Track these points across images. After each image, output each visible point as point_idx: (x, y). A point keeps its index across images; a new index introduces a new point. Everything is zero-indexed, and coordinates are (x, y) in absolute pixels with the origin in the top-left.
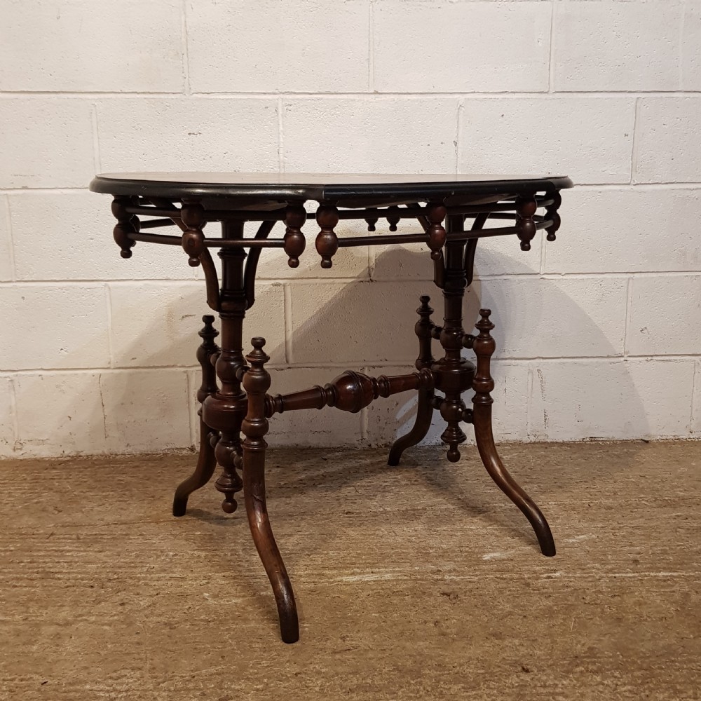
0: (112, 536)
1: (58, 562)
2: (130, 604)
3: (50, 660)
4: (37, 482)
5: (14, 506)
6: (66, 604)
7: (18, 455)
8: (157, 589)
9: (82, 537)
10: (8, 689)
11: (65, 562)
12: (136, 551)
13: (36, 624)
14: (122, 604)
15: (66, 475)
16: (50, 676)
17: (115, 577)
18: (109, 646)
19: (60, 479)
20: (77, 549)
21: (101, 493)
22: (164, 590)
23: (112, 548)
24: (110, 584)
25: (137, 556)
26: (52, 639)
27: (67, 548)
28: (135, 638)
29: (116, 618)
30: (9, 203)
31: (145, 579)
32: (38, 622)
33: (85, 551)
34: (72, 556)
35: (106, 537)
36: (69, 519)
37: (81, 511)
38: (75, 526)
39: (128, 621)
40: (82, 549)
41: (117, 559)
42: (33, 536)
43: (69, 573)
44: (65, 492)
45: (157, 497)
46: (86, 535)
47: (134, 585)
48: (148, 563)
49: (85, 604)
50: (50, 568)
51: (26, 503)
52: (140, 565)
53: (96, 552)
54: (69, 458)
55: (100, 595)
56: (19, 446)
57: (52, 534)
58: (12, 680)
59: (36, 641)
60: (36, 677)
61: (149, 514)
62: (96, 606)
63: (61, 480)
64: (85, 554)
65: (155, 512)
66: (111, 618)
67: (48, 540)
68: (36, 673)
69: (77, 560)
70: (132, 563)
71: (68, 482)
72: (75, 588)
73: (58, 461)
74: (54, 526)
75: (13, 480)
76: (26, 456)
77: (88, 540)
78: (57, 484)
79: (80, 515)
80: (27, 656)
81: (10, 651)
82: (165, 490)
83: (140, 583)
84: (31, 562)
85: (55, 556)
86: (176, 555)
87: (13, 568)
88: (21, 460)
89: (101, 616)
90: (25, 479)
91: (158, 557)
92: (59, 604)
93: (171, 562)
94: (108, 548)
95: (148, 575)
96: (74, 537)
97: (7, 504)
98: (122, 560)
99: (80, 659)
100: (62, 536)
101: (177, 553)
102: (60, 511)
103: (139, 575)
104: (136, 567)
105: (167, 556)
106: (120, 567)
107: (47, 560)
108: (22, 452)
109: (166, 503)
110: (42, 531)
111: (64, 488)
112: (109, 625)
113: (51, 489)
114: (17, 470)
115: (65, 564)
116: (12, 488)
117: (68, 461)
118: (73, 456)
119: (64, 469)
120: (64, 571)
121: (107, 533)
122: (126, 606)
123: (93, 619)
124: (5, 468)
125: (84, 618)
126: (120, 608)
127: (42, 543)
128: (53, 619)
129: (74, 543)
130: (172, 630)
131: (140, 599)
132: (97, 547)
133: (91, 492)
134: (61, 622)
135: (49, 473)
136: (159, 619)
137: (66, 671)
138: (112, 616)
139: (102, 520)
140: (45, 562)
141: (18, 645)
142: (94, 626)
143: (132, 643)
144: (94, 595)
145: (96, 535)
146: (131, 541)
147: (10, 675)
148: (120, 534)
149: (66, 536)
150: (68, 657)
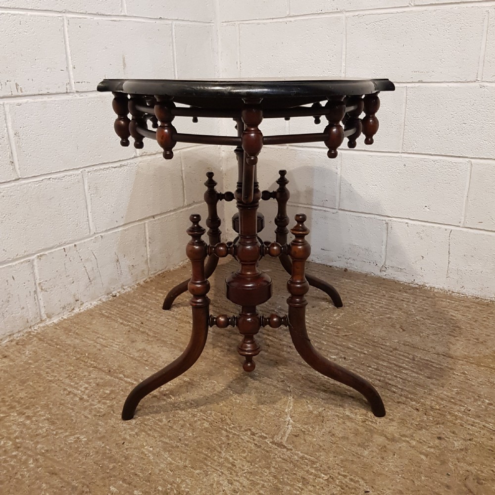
0: (440, 366)
1: (396, 376)
2: (446, 441)
3: (374, 471)
4: (391, 300)
5: (373, 316)
6: (395, 419)
7: (383, 275)
8: (471, 434)
9: (416, 359)
10: (340, 484)
11: (401, 378)
12: (457, 387)
13: (371, 430)
14: (439, 438)
15: (413, 300)
16: (373, 487)
17: (437, 407)
18: (423, 478)
19: (408, 302)
20: (411, 369)
21: (436, 323)
22: (476, 437)
23: (438, 378)
24: (432, 413)
25: (458, 393)
26: (379, 450)
27: (404, 365)
28: (446, 480)
29: (432, 450)
30: (407, 93)
31: (461, 419)
32: (372, 428)
33: (417, 373)
34: (407, 374)
35: (435, 365)
36: (409, 340)
37: (420, 335)
38: (414, 347)
39: (442, 458)
40: (415, 370)
41: (441, 390)
42: (382, 346)
43: (402, 389)
44: (410, 315)
45: (481, 340)
46: (420, 358)
47: (451, 422)
48: (466, 404)
49: (409, 425)
50: (389, 379)
51: (381, 315)
52: (459, 403)
53: (426, 377)
54: (417, 286)
55: (422, 421)
56: (384, 269)
57: (396, 349)
58: (345, 476)
59: (368, 446)
60: (362, 482)
61: (472, 355)
62: (418, 431)
63: (409, 304)
64: (416, 375)
65: (477, 355)
66: (428, 449)
67: (391, 354)
68: (363, 479)
69: (410, 380)
70: (453, 398)
71: (413, 306)
72: (404, 406)
73: (409, 286)
74: (398, 342)
75: (376, 294)
76: (387, 277)
77: (421, 364)
78: (405, 306)
79: (418, 338)
80: (359, 458)
81: (348, 448)
82: (489, 336)
83: (457, 422)
84: (376, 369)
85: (394, 370)
86: (491, 404)
87: (363, 370)
88: (384, 279)
89: (421, 443)
90: (384, 296)
91: (476, 400)
92: (390, 417)
93: (486, 410)
94: (435, 377)
95: (465, 417)
96: (411, 357)
97: (369, 312)
98: (445, 393)
99: (398, 481)
100: (402, 353)
101: (492, 402)
102: (404, 330)
103: (456, 413)
104: (455, 404)
105: (483, 402)
106: (442, 399)
107: (388, 372)
108: (385, 273)
109: (488, 349)
110: (388, 344)
111: (409, 311)
112: (427, 456)
113: (401, 309)
114: (380, 286)
115: (401, 380)
116: (374, 300)
117: (416, 288)
118: (420, 285)
119: (412, 294)
120: (399, 386)
121: (436, 362)
122: (442, 442)
123: (414, 443)
124: (372, 283)
125: (407, 439)
126: (437, 441)
127: (387, 354)
128: (383, 431)
129: (410, 363)
130: (479, 486)
131: (455, 439)
132: (427, 372)
133: (429, 320)
134: (388, 435)
135: (401, 294)
136: (469, 468)
137: (385, 488)
138: (429, 447)
139: (434, 348)
140: (387, 373)
141: (355, 444)
142: (413, 451)
143: (442, 484)
144: (418, 419)
145: (427, 360)
146: (454, 376)
147: (344, 471)
148: (446, 367)
149: (406, 354)
150: (389, 474)
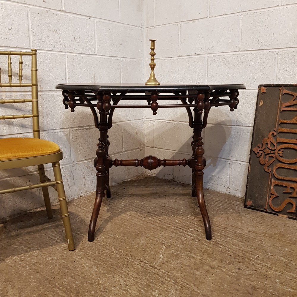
0: (248, 237)
1: (223, 240)
2: (242, 270)
3: (200, 281)
4: (230, 205)
5: (218, 212)
6: (217, 259)
7: (228, 192)
8: (256, 268)
9: (236, 233)
12: (255, 247)
13: (203, 263)
14: (239, 269)
15: (242, 205)
16: (197, 288)
17: (242, 255)
18: (225, 286)
19: (239, 206)
20: (232, 237)
22: (259, 270)
23: (246, 242)
24: (238, 257)
25: (255, 250)
26: (205, 272)
27: (229, 235)
28: (237, 287)
29: (234, 274)
31: (253, 261)
32: (204, 262)
33: (235, 239)
34: (229, 240)
35: (246, 236)
37: (241, 222)
38: (237, 227)
39: (238, 278)
40: (234, 238)
41: (246, 248)
42: (219, 226)
43: (225, 246)
45: (275, 226)
46: (239, 233)
47: (247, 262)
48: (258, 255)
49: (224, 262)
50: (219, 242)
52: (254, 254)
53: (239, 241)
55: (232, 261)
56: (228, 189)
57: (226, 228)
58: (184, 282)
59: (200, 270)
61: (268, 233)
62: (228, 265)
63: (239, 207)
65: (271, 233)
66: (231, 273)
67: (223, 230)
68: (193, 284)
69: (230, 242)
70: (251, 252)
71: (241, 208)
72: (224, 254)
73: (242, 199)
74: (228, 225)
75: (222, 202)
76: (231, 194)
77: (238, 235)
79: (240, 223)
80: (193, 275)
81: (189, 270)
83: (251, 262)
85: (223, 237)
86: (272, 256)
88: (228, 195)
89: (228, 270)
90: (227, 203)
91: (264, 253)
92: (215, 258)
93: (268, 258)
94: (244, 241)
95: (256, 260)
96: (234, 232)
97: (216, 210)
98: (248, 249)
99: (212, 286)
100: (229, 230)
101: (272, 255)
103: (252, 259)
104: (252, 254)
105: (268, 254)
106: (245, 252)
108: (229, 192)
109: (277, 230)
110: (223, 225)
111: (239, 210)
112: (230, 276)
113: (234, 209)
114: (225, 198)
115: (225, 242)
116: (220, 205)
120: (224, 245)
121: (247, 235)
122: (240, 271)
123: (225, 270)
124: (221, 196)
125: (221, 268)
126: (237, 270)
128: (210, 264)
129: (232, 234)
130: (255, 291)
131: (247, 270)
132: (240, 240)
133: (248, 215)
134: (211, 266)
135: (236, 202)
136: (251, 283)
137: (204, 289)
138: (232, 272)
139: (248, 228)
140: (218, 239)
141: (193, 269)
142: (223, 274)
143: (235, 289)
144: (230, 260)
145: (242, 234)
146: (255, 242)
147: (184, 280)
148: (252, 237)
149: (231, 231)
150: (208, 283)
